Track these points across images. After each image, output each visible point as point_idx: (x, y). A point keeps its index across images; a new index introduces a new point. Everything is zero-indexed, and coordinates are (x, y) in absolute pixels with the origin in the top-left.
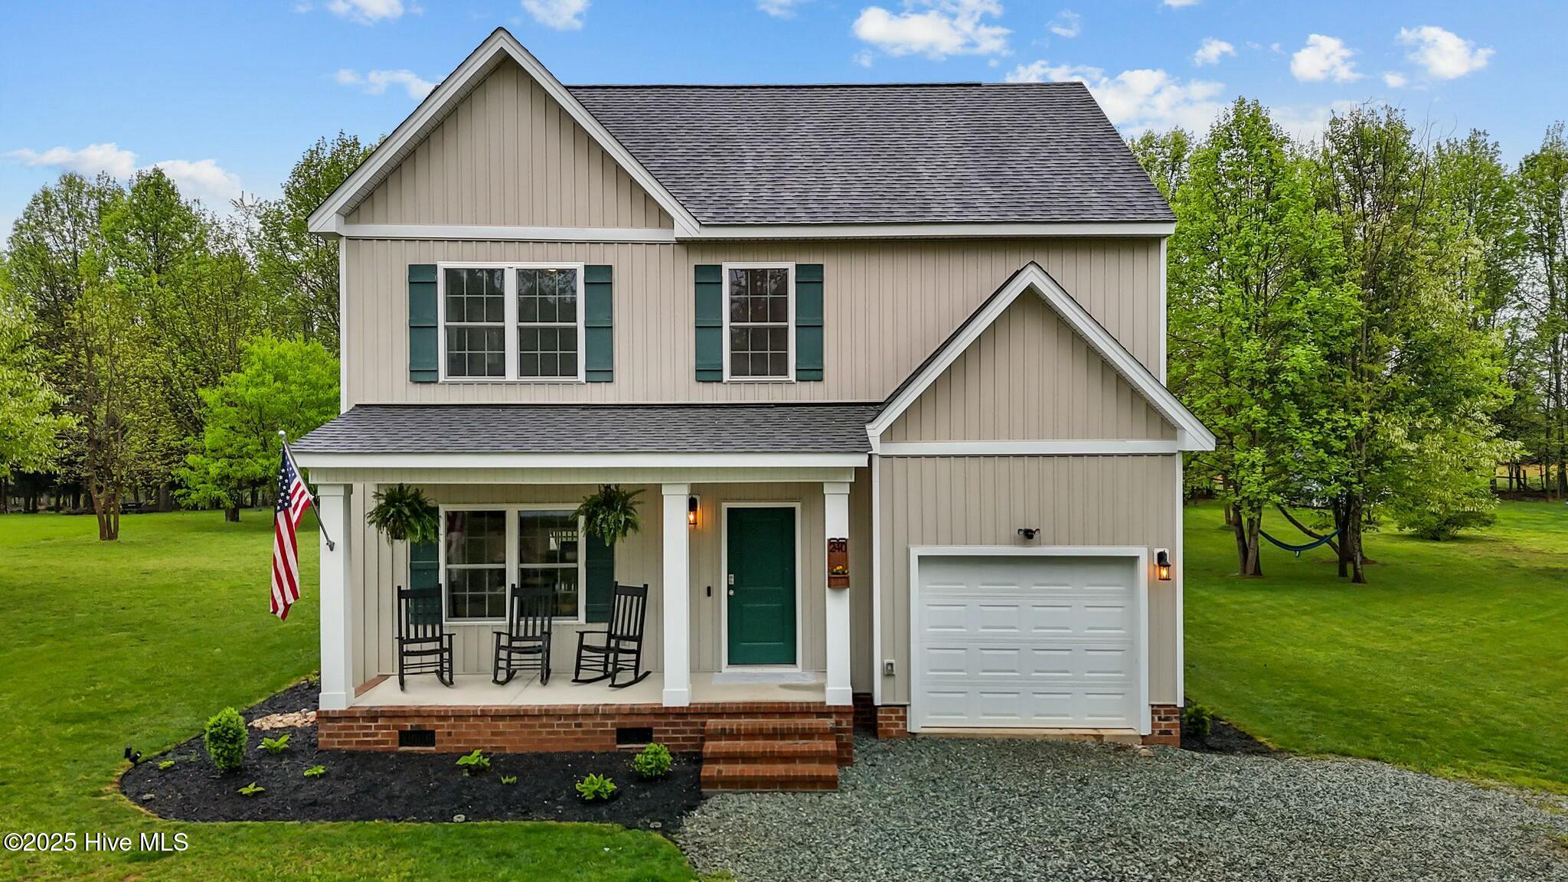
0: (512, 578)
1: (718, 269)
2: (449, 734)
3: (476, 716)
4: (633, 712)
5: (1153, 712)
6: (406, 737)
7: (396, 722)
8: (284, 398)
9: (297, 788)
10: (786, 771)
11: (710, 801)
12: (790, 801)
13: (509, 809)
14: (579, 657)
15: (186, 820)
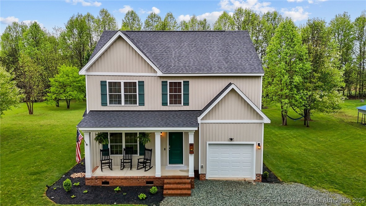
0: (124, 147)
1: (167, 82)
2: (112, 182)
3: (117, 179)
4: (150, 178)
5: (256, 175)
6: (103, 183)
7: (101, 180)
8: (68, 80)
9: (82, 196)
10: (181, 192)
11: (165, 199)
12: (181, 199)
13: (125, 201)
14: (138, 164)
15: (61, 204)
